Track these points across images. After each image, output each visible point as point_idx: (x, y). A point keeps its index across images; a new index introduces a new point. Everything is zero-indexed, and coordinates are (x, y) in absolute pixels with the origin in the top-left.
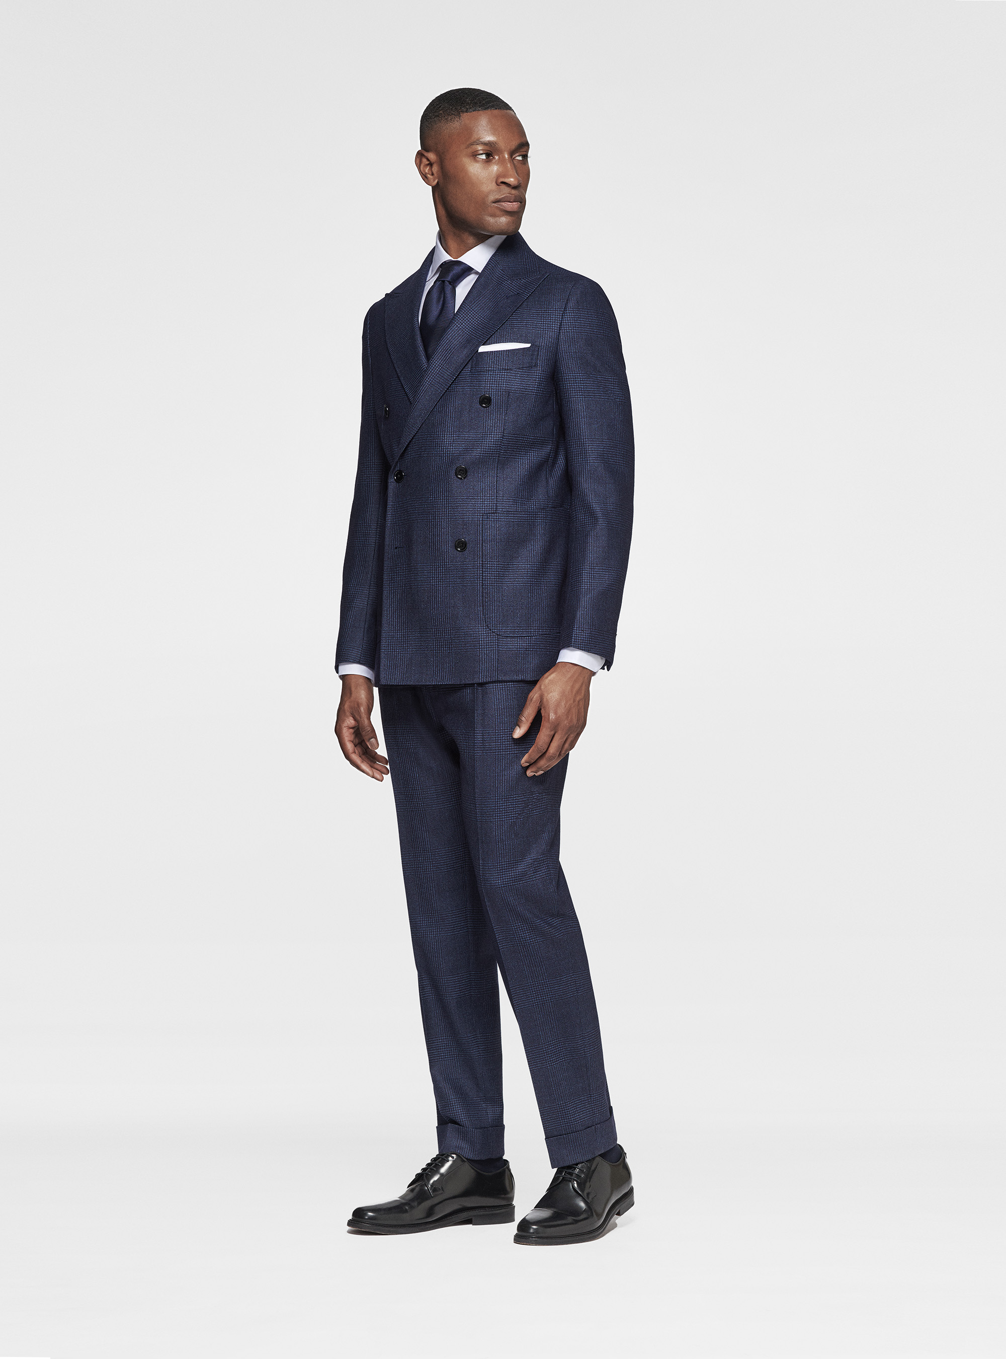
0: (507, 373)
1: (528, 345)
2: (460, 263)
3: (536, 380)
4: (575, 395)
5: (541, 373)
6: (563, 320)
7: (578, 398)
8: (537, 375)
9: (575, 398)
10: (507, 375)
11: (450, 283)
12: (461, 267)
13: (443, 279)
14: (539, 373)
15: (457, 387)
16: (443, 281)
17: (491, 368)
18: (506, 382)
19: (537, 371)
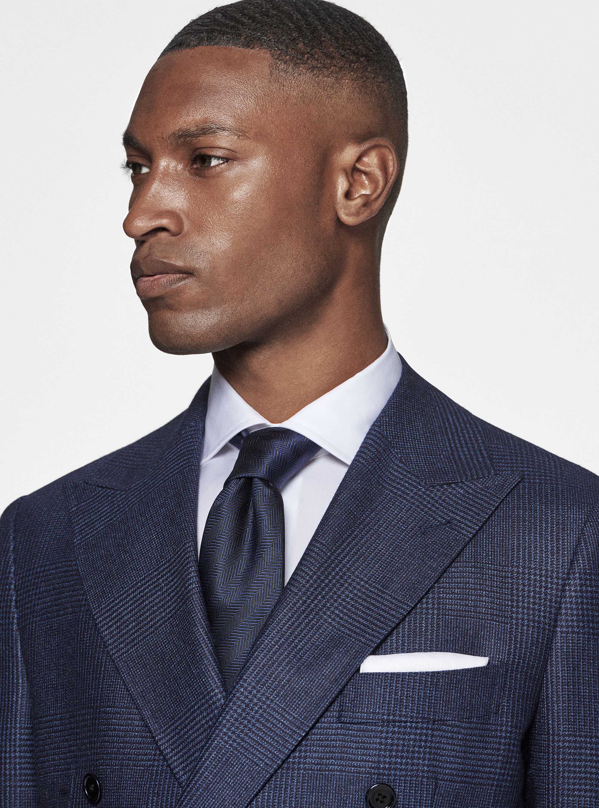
0: (433, 730)
1: (481, 662)
2: (287, 433)
3: (499, 750)
4: (574, 790)
5: (511, 732)
6: (565, 597)
7: (580, 796)
8: (501, 737)
9: (574, 796)
10: (432, 736)
11: (266, 482)
12: (292, 442)
13: (249, 475)
14: (506, 732)
15: (305, 757)
16: (249, 481)
17: (394, 715)
18: (430, 753)
19: (502, 726)
